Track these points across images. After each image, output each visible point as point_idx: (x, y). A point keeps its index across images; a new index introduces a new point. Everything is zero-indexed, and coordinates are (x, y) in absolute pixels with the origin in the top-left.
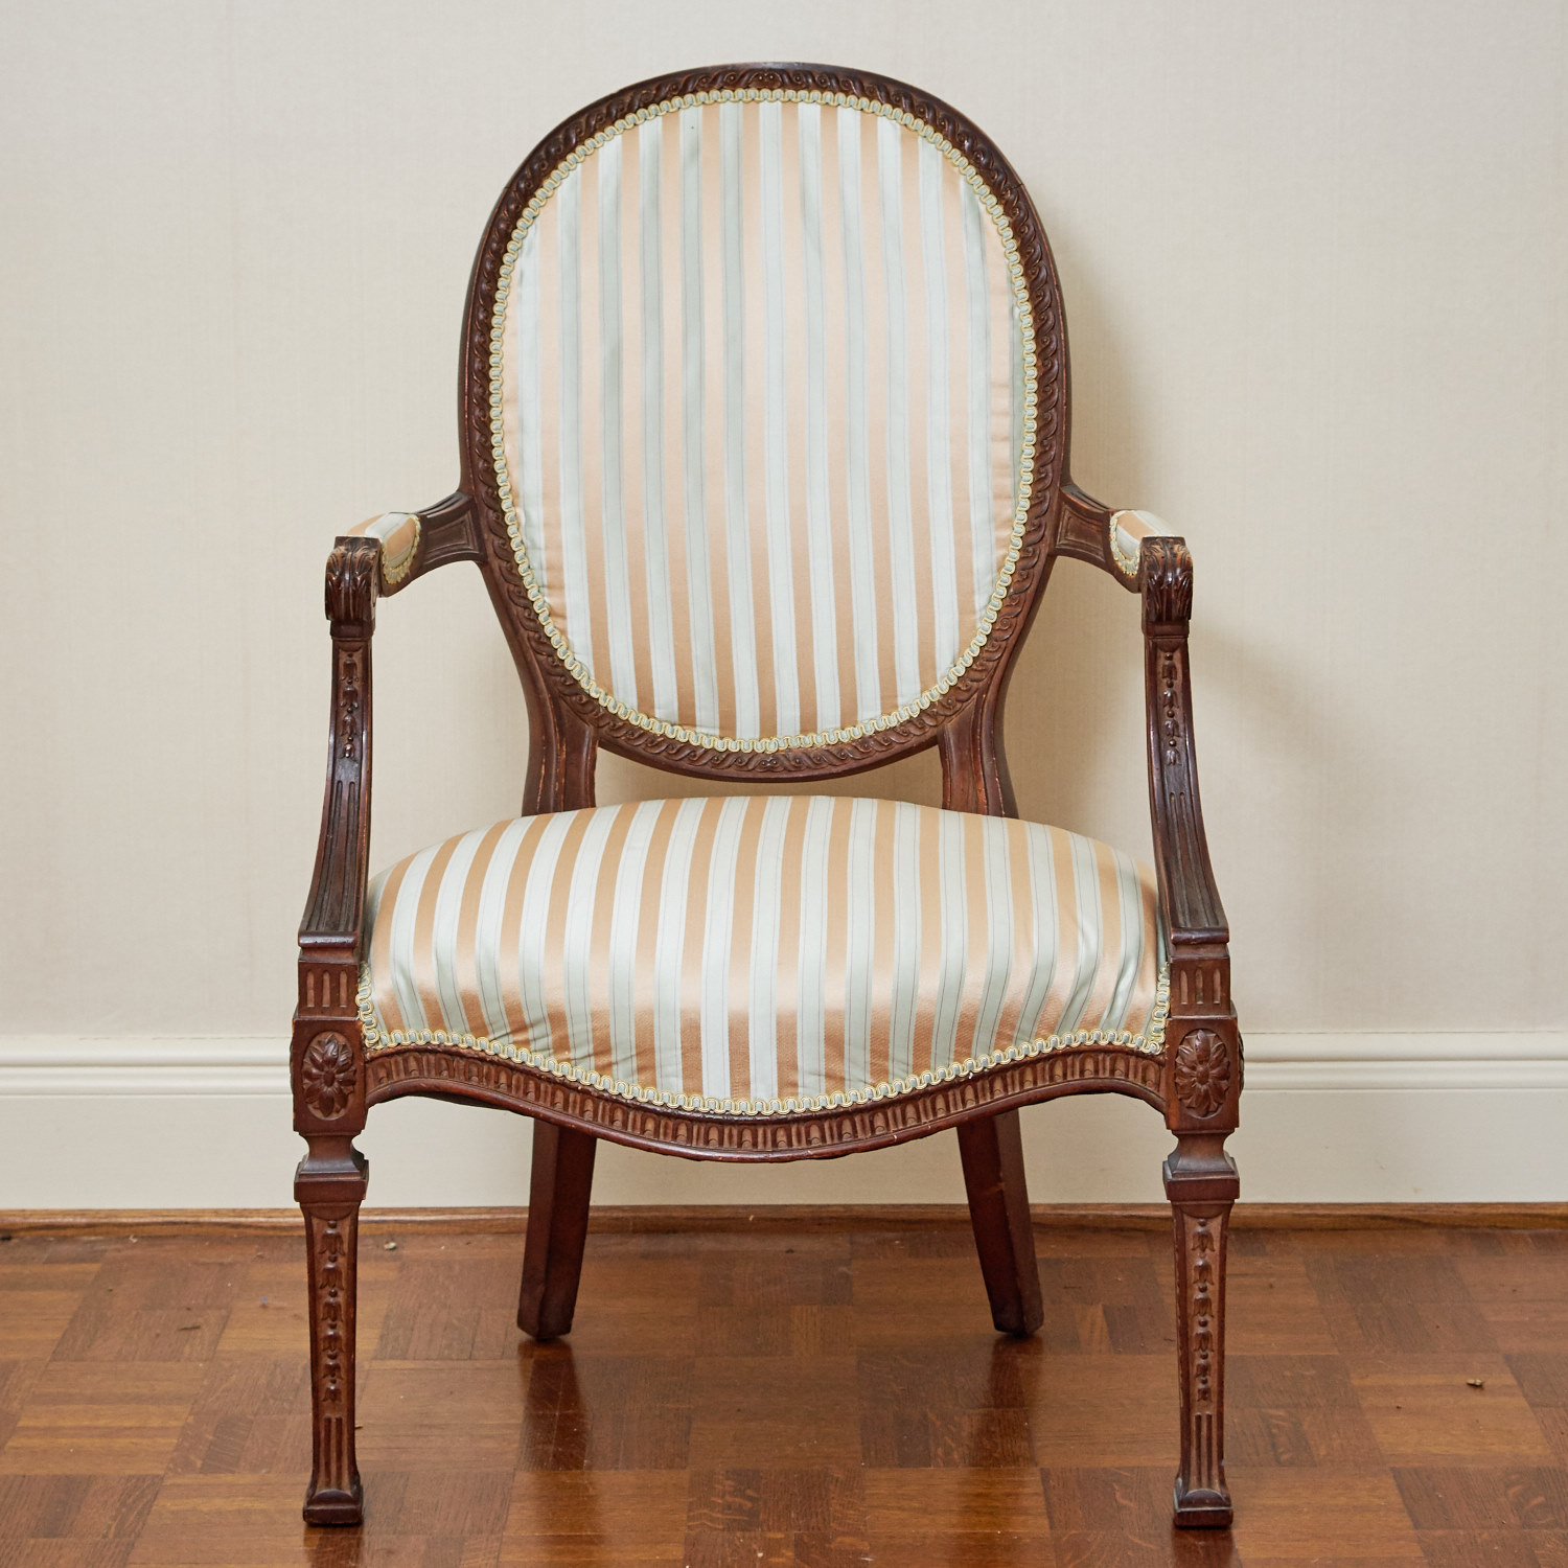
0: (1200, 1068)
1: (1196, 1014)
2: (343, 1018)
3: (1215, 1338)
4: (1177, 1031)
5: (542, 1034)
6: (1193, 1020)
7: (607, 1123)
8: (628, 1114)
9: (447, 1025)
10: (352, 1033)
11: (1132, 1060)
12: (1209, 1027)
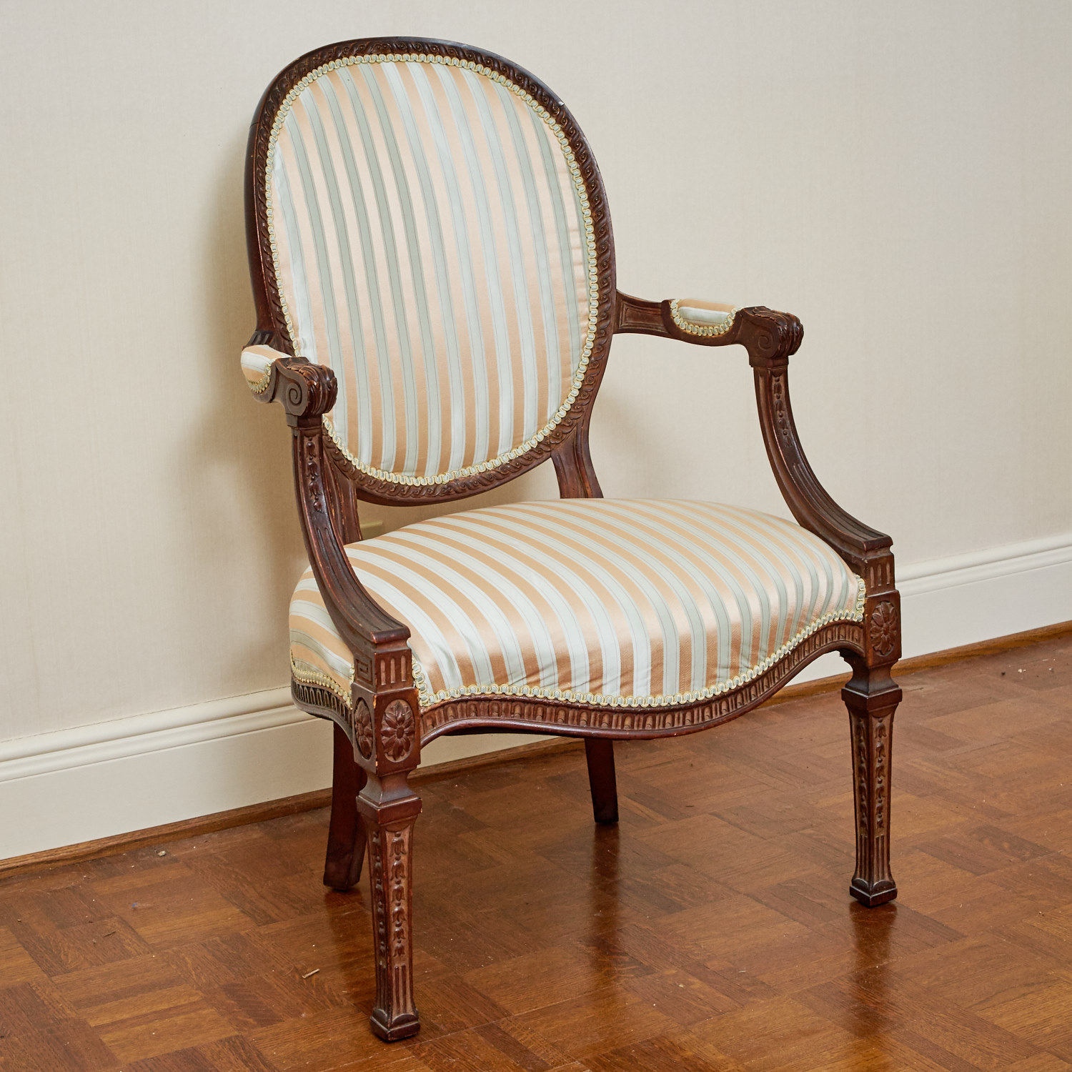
0: (885, 625)
1: (879, 592)
2: (405, 688)
3: (886, 790)
4: (870, 605)
5: (549, 676)
6: (878, 596)
7: (597, 726)
8: (613, 717)
9: (477, 679)
10: (411, 697)
11: (847, 627)
12: (887, 599)
